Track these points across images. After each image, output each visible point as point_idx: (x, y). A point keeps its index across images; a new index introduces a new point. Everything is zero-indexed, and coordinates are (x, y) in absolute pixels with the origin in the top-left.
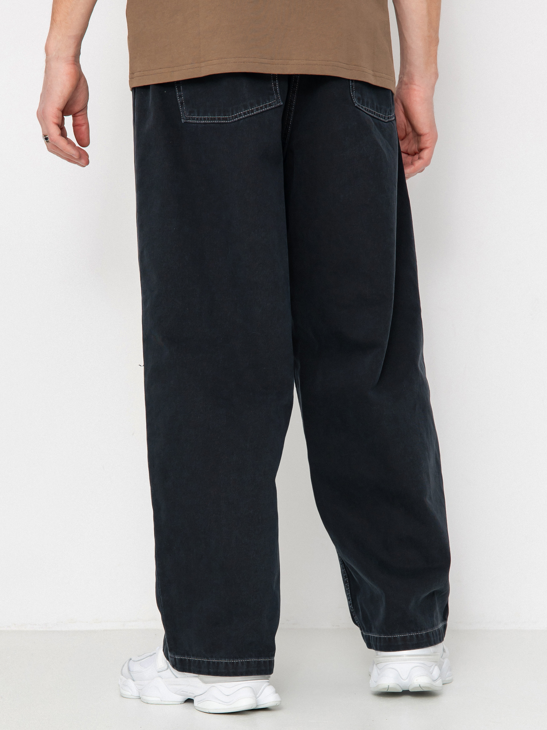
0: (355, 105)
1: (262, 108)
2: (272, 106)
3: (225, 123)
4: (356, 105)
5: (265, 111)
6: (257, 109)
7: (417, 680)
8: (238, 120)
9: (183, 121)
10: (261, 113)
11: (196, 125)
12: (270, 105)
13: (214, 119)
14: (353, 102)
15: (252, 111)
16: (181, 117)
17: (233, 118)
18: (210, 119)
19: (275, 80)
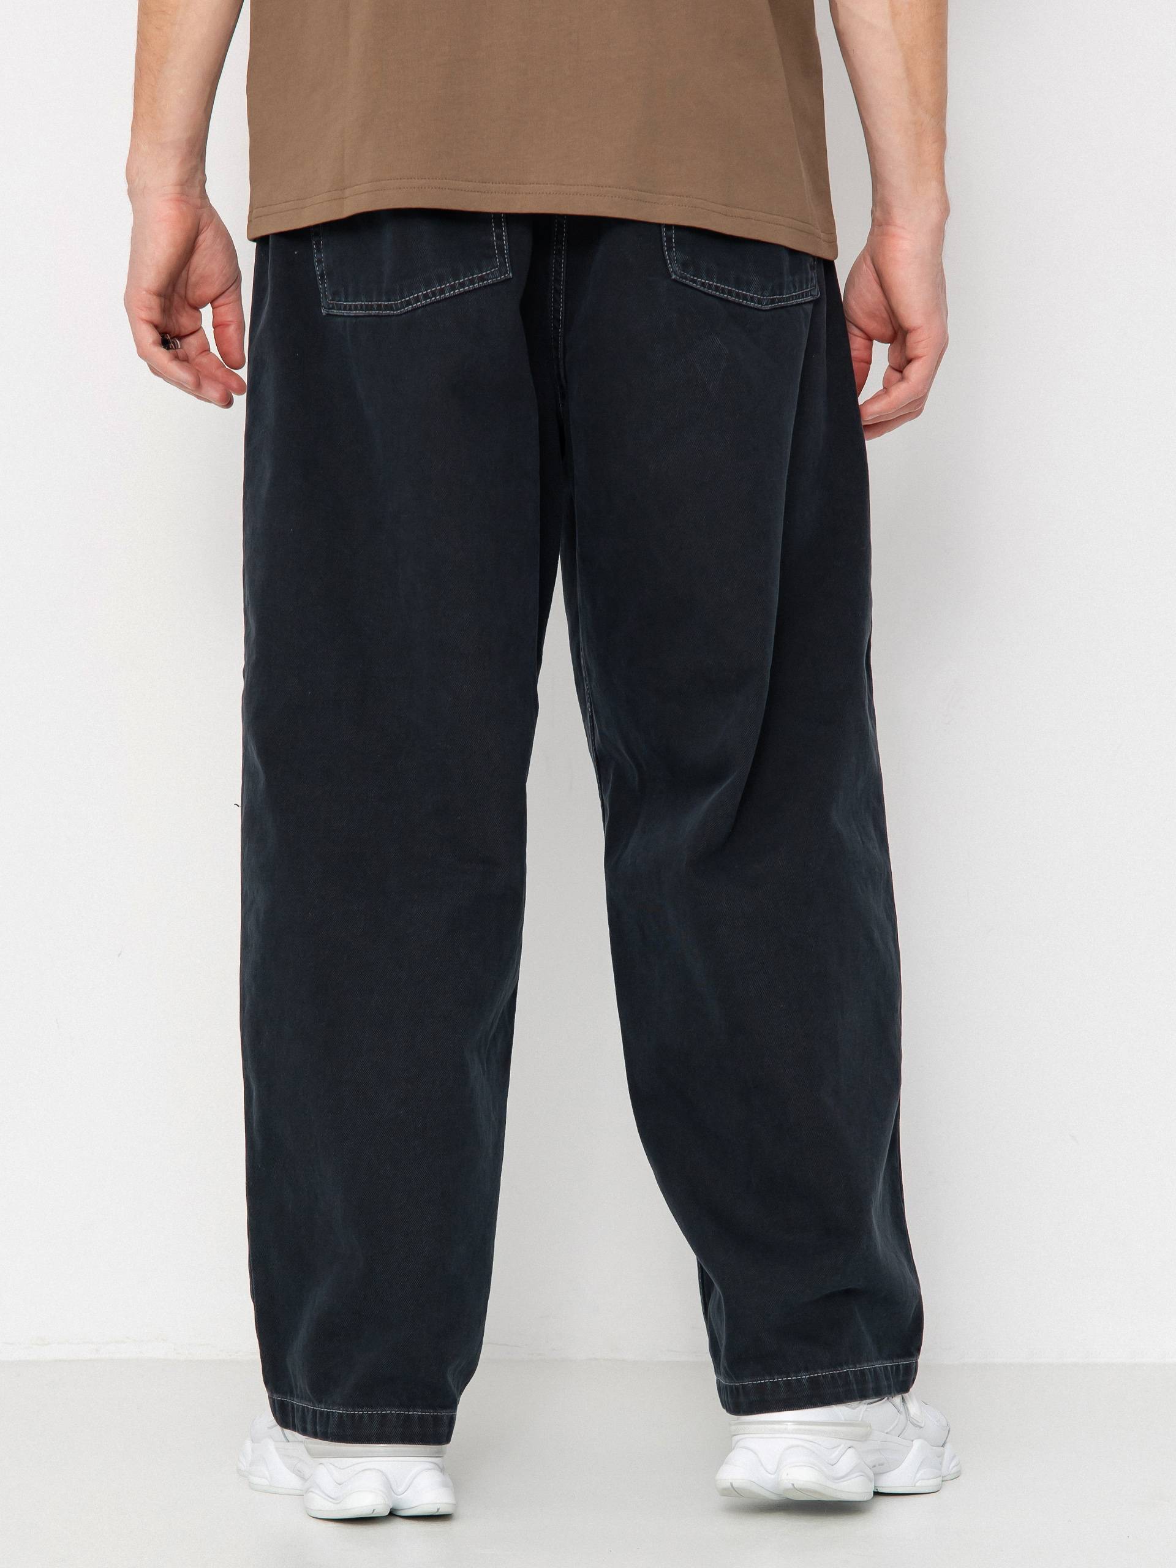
0: (671, 276)
1: (462, 285)
2: (487, 280)
3: (389, 316)
4: (674, 277)
5: (470, 291)
6: (453, 288)
7: (787, 1474)
8: (414, 310)
9: (324, 312)
10: (460, 294)
11: (343, 319)
12: (482, 279)
13: (371, 308)
14: (669, 271)
15: (442, 291)
16: (321, 304)
17: (402, 306)
18: (364, 307)
19: (498, 226)
